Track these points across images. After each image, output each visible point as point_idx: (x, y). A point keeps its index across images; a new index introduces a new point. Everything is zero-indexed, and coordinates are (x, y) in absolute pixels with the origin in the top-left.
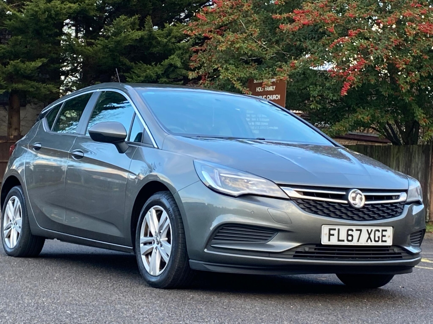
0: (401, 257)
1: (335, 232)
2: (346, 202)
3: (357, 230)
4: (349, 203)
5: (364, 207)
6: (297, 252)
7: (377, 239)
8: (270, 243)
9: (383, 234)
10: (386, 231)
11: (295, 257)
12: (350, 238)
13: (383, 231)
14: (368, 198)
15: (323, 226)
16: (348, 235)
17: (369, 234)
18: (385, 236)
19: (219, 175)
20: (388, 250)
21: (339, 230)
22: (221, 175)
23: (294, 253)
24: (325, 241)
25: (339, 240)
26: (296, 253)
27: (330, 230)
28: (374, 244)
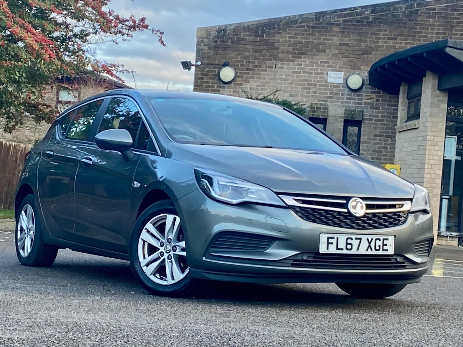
0: (405, 266)
1: (334, 241)
2: (346, 210)
3: (356, 239)
4: (349, 212)
5: (364, 216)
6: (295, 261)
7: (377, 248)
8: (267, 251)
9: (384, 243)
10: (387, 239)
11: (293, 265)
12: (349, 247)
13: (384, 239)
14: (369, 207)
15: (321, 234)
16: (347, 244)
17: (370, 243)
18: (386, 245)
19: (218, 184)
20: (390, 259)
21: (338, 238)
22: (220, 183)
23: (291, 262)
24: (323, 249)
25: (338, 249)
26: (293, 262)
27: (328, 238)
28: (374, 252)
